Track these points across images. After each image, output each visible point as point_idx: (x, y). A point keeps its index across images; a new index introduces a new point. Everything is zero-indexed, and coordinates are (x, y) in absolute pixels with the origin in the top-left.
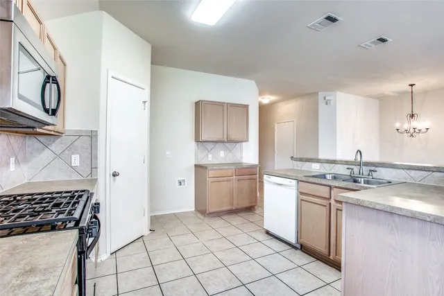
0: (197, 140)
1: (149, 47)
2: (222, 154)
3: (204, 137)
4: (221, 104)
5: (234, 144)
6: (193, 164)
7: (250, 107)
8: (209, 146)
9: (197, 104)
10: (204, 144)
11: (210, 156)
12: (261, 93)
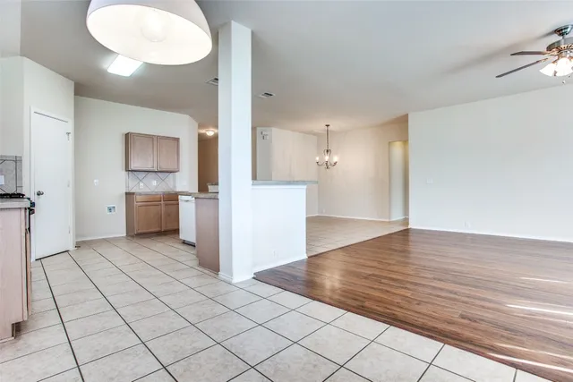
0: (127, 170)
1: (72, 84)
2: (154, 183)
3: (133, 166)
4: (151, 137)
5: (167, 174)
6: (124, 191)
7: (181, 141)
8: (141, 175)
9: (127, 135)
10: (135, 173)
11: (141, 184)
12: (201, 126)
